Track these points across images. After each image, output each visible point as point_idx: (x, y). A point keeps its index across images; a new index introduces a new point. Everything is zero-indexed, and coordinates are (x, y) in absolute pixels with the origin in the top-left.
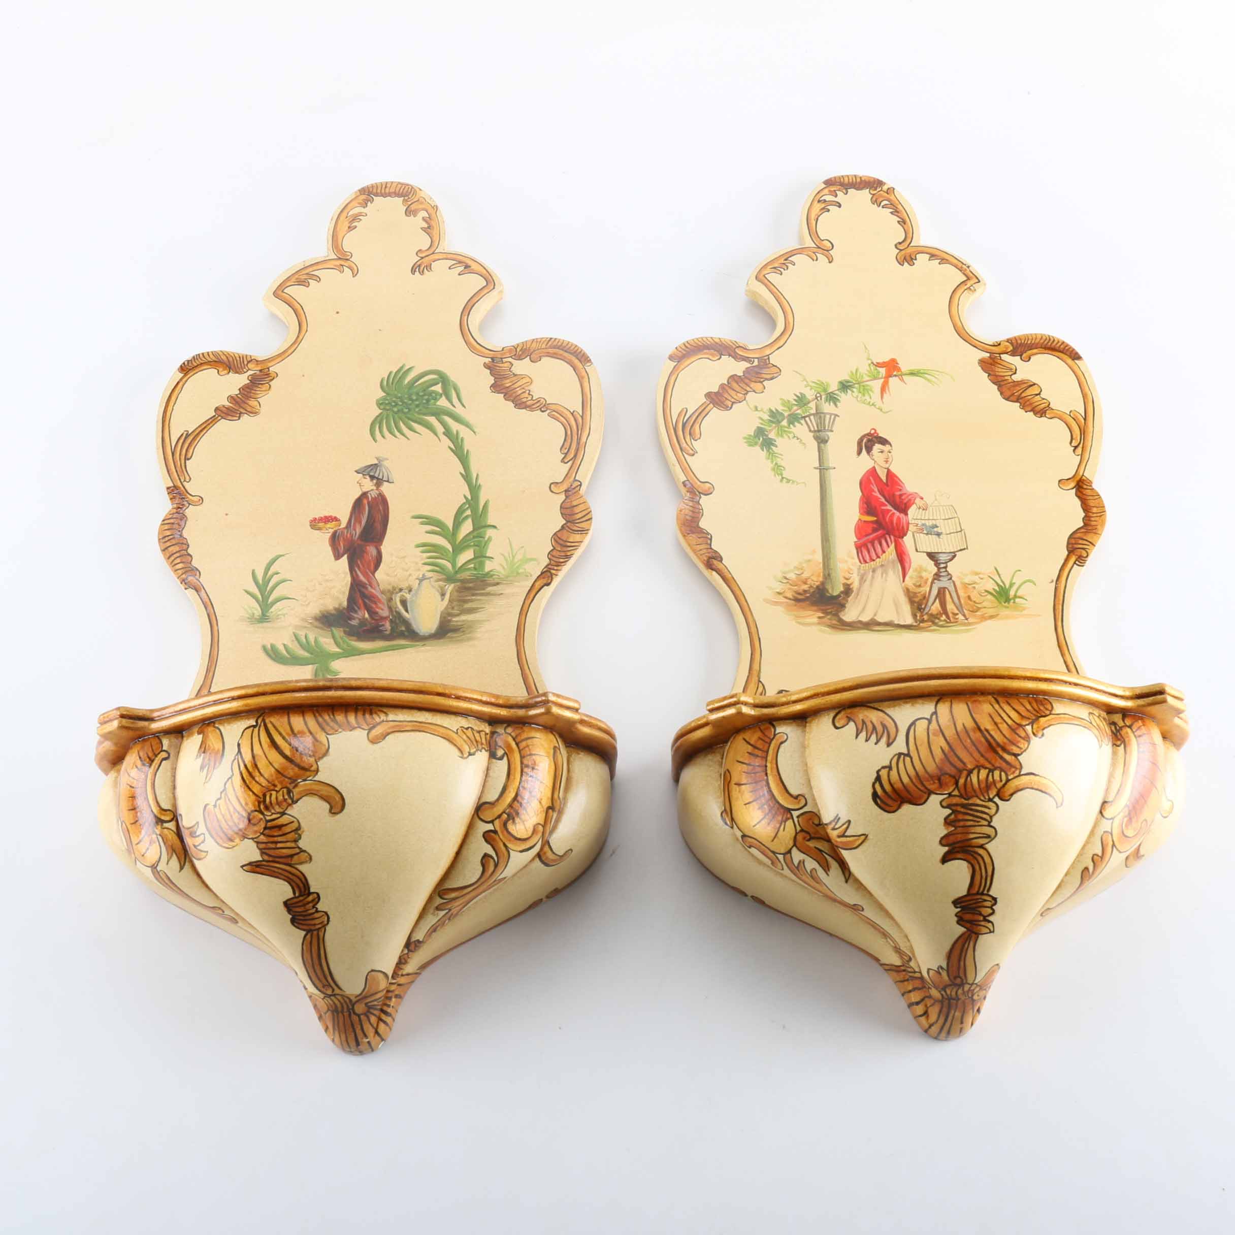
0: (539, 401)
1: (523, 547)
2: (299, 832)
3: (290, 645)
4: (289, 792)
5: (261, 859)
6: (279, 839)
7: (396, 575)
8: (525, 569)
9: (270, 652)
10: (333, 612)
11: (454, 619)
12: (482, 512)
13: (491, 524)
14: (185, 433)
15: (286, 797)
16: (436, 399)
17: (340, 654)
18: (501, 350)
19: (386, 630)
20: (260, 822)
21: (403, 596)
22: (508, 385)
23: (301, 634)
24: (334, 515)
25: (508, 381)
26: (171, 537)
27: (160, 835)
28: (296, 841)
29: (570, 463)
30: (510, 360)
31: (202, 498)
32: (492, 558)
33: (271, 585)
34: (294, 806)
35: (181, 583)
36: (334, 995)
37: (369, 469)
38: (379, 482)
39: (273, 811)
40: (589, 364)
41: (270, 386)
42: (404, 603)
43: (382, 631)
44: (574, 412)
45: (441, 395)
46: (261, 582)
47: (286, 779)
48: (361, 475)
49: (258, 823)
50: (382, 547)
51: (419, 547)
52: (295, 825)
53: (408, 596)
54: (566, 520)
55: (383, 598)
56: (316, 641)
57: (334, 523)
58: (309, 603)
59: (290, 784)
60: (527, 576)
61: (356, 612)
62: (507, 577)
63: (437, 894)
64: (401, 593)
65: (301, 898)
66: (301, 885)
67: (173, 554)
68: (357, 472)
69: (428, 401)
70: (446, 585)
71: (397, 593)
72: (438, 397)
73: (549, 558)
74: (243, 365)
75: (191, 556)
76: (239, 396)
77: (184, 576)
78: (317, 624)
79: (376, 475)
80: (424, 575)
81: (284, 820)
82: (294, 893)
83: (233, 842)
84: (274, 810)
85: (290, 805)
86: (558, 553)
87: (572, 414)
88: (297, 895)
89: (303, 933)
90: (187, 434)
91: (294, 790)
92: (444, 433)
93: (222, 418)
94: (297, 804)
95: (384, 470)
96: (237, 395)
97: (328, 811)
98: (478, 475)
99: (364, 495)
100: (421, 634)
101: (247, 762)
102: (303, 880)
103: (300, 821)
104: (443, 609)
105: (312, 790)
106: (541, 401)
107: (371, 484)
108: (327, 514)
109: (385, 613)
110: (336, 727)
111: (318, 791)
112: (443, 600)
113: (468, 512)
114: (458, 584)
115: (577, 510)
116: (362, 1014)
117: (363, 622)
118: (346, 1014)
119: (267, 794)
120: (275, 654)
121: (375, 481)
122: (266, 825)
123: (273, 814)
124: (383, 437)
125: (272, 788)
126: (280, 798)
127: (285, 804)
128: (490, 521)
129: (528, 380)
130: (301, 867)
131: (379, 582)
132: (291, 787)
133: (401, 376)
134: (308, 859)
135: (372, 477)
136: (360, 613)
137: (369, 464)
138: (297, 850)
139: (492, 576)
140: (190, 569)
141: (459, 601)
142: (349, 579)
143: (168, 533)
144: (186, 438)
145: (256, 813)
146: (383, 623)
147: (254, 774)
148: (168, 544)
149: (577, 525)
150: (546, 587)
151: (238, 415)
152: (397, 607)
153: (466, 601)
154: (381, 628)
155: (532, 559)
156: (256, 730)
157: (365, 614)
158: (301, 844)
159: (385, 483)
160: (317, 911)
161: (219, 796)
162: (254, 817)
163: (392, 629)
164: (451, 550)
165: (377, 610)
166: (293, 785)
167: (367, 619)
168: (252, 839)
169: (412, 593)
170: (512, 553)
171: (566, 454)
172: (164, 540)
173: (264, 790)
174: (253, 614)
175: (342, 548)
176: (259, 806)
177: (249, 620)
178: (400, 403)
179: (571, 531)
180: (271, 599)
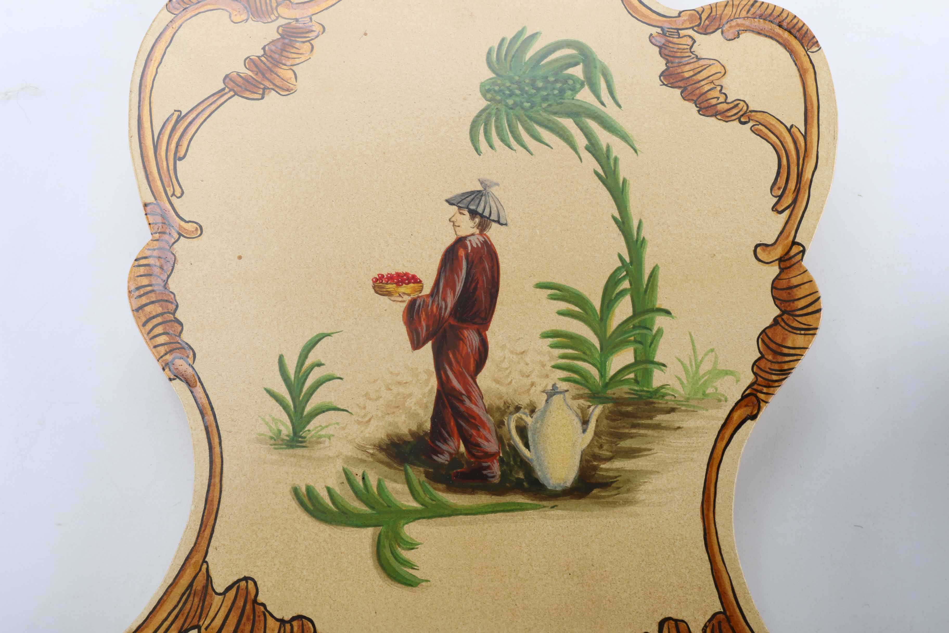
0: (738, 105)
1: (712, 350)
3: (337, 490)
7: (511, 382)
8: (716, 389)
9: (306, 500)
10: (409, 438)
11: (603, 466)
12: (647, 285)
13: (663, 307)
14: (177, 114)
16: (575, 90)
17: (416, 511)
18: (677, 15)
19: (493, 477)
21: (521, 419)
22: (687, 75)
23: (357, 471)
24: (412, 272)
25: (688, 68)
26: (149, 288)
29: (787, 213)
30: (691, 32)
31: (201, 227)
32: (664, 365)
33: (309, 383)
35: (164, 369)
37: (469, 199)
38: (484, 222)
40: (815, 49)
41: (313, 47)
42: (522, 431)
43: (486, 477)
44: (792, 126)
45: (582, 85)
46: (292, 377)
48: (455, 208)
50: (487, 332)
51: (548, 337)
53: (529, 420)
54: (781, 310)
55: (490, 420)
56: (380, 486)
57: (412, 285)
58: (370, 420)
60: (720, 400)
61: (445, 441)
62: (688, 399)
64: (517, 414)
67: (154, 317)
68: (450, 202)
69: (562, 91)
70: (589, 407)
71: (511, 413)
72: (578, 86)
73: (755, 373)
74: (269, 8)
75: (181, 324)
76: (263, 58)
77: (168, 357)
78: (382, 456)
79: (480, 210)
80: (554, 385)
86: (769, 365)
87: (789, 131)
90: (179, 116)
92: (587, 149)
93: (236, 94)
95: (492, 204)
96: (259, 57)
98: (640, 222)
99: (460, 241)
100: (549, 488)
104: (584, 446)
106: (740, 106)
107: (471, 224)
108: (401, 270)
109: (492, 446)
112: (584, 431)
113: (626, 284)
114: (610, 405)
115: (800, 293)
117: (455, 459)
120: (313, 505)
121: (477, 220)
124: (491, 147)
128: (661, 302)
129: (719, 69)
131: (483, 392)
133: (519, 47)
135: (473, 214)
136: (451, 443)
137: (469, 190)
139: (663, 396)
140: (179, 346)
141: (611, 434)
142: (434, 382)
143: (145, 281)
144: (177, 122)
146: (489, 463)
148: (144, 300)
149: (799, 319)
150: (749, 422)
151: (261, 92)
152: (511, 438)
153: (622, 437)
154: (485, 472)
155: (727, 373)
157: (459, 444)
159: (494, 225)
163: (503, 475)
164: (599, 348)
165: (479, 440)
167: (462, 454)
169: (535, 416)
170: (696, 360)
171: (780, 197)
172: (137, 293)
174: (280, 431)
175: (423, 333)
177: (272, 442)
178: (518, 92)
179: (790, 329)
180: (308, 408)
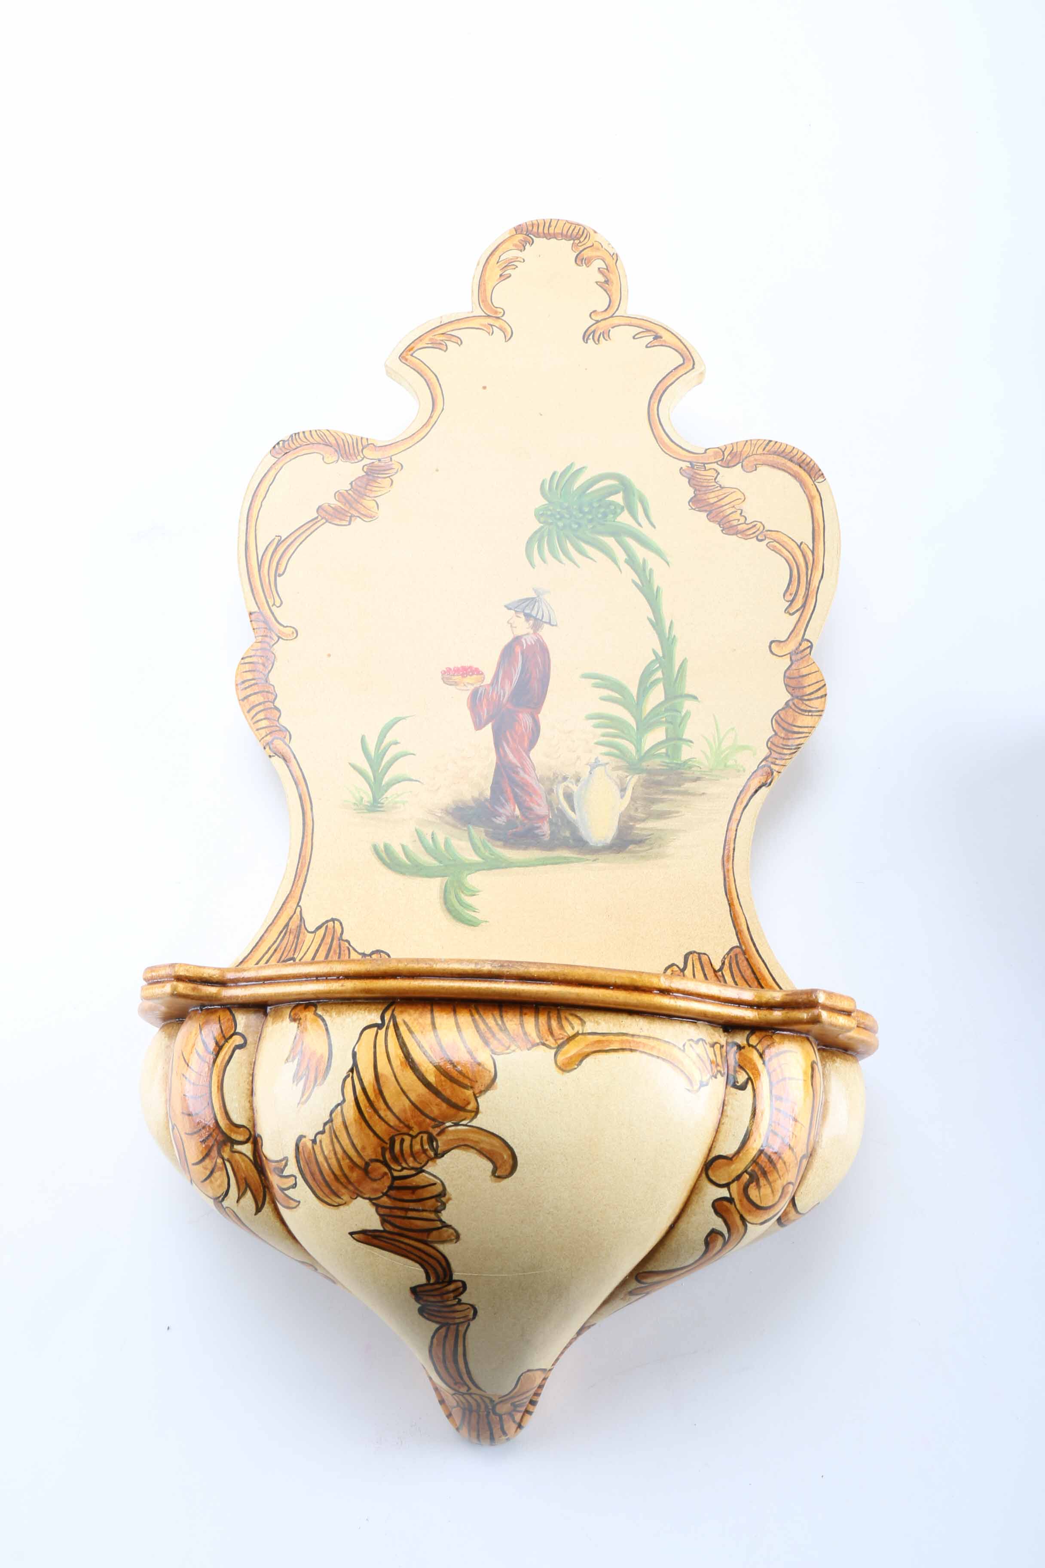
0: (755, 526)
1: (733, 729)
2: (444, 1199)
3: (410, 847)
4: (431, 1139)
5: (381, 1228)
6: (412, 1205)
7: (560, 756)
8: (736, 761)
9: (384, 855)
10: (472, 804)
11: (638, 826)
12: (677, 677)
13: (690, 693)
14: (278, 538)
15: (426, 1147)
16: (616, 514)
17: (478, 864)
18: (703, 452)
19: (544, 835)
20: (383, 1177)
21: (568, 787)
22: (712, 501)
23: (427, 832)
24: (475, 666)
25: (712, 495)
26: (253, 682)
27: (228, 1161)
28: (437, 1211)
29: (798, 615)
30: (715, 466)
31: (297, 632)
32: (691, 742)
33: (386, 759)
34: (439, 1161)
35: (265, 748)
36: (470, 1394)
37: (524, 604)
38: (537, 623)
39: (404, 1165)
40: (821, 480)
41: (392, 482)
42: (569, 797)
43: (537, 836)
44: (801, 543)
45: (622, 509)
46: (373, 754)
47: (428, 1120)
48: (513, 612)
49: (379, 1179)
50: (539, 715)
51: (592, 719)
52: (438, 1189)
53: (575, 788)
54: (792, 695)
55: (541, 789)
56: (446, 842)
57: (475, 676)
58: (438, 789)
59: (434, 1127)
60: (739, 771)
61: (503, 806)
62: (711, 770)
63: (634, 1277)
64: (565, 783)
65: (438, 1286)
66: (440, 1270)
67: (257, 705)
68: (508, 607)
69: (605, 515)
70: (627, 777)
71: (559, 782)
72: (619, 511)
73: (769, 748)
74: (356, 451)
75: (279, 711)
76: (350, 492)
77: (269, 738)
78: (449, 819)
79: (534, 613)
80: (596, 759)
81: (419, 1180)
82: (428, 1277)
83: (339, 1197)
84: (407, 1163)
85: (431, 1159)
86: (781, 741)
87: (799, 547)
88: (432, 1281)
89: (435, 1326)
90: (279, 541)
91: (438, 1138)
92: (626, 562)
93: (327, 521)
94: (443, 1158)
95: (545, 608)
96: (347, 491)
97: (490, 1173)
98: (672, 622)
99: (517, 639)
100: (591, 844)
101: (366, 1084)
102: (444, 1263)
103: (446, 1184)
104: (623, 809)
105: (468, 1140)
106: (758, 526)
107: (527, 625)
108: (467, 664)
109: (542, 809)
110: (506, 1040)
111: (477, 1142)
112: (622, 797)
113: (659, 674)
114: (644, 775)
115: (807, 681)
116: (504, 1414)
117: (511, 821)
118: (483, 1413)
119: (396, 1138)
120: (390, 859)
121: (531, 622)
122: (392, 1183)
123: (403, 1169)
124: (544, 561)
125: (405, 1130)
126: (417, 1147)
127: (423, 1158)
128: (689, 689)
129: (740, 495)
130: (441, 1247)
131: (535, 765)
132: (435, 1132)
133: (568, 479)
134: (453, 1238)
135: (528, 616)
136: (508, 808)
137: (525, 597)
138: (439, 1224)
139: (690, 767)
140: (278, 729)
141: (645, 799)
142: (493, 757)
143: (249, 676)
144: (278, 545)
145: (379, 1164)
146: (540, 824)
147: (376, 1104)
148: (249, 691)
149: (807, 703)
150: (764, 789)
151: (348, 519)
152: (559, 803)
153: (654, 801)
154: (536, 832)
155: (744, 748)
156: (382, 1033)
157: (514, 809)
158: (445, 1216)
159: (546, 626)
160: (460, 1303)
161: (321, 1129)
162: (375, 1170)
163: (552, 833)
164: (635, 727)
165: (532, 805)
166: (438, 1130)
167: (517, 817)
168: (370, 1199)
169: (580, 784)
170: (718, 738)
171: (792, 601)
172: (243, 686)
173: (393, 1132)
174: (362, 799)
175: (485, 715)
176: (383, 1155)
177: (355, 807)
178: (567, 516)
179: (800, 712)
180: (386, 779)
